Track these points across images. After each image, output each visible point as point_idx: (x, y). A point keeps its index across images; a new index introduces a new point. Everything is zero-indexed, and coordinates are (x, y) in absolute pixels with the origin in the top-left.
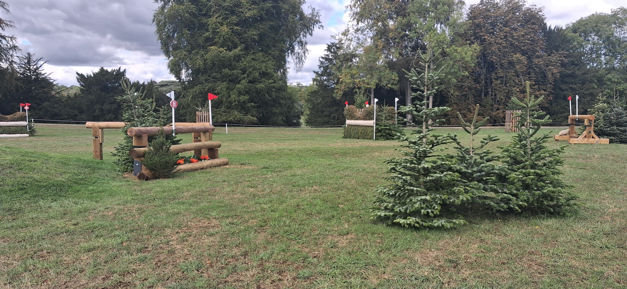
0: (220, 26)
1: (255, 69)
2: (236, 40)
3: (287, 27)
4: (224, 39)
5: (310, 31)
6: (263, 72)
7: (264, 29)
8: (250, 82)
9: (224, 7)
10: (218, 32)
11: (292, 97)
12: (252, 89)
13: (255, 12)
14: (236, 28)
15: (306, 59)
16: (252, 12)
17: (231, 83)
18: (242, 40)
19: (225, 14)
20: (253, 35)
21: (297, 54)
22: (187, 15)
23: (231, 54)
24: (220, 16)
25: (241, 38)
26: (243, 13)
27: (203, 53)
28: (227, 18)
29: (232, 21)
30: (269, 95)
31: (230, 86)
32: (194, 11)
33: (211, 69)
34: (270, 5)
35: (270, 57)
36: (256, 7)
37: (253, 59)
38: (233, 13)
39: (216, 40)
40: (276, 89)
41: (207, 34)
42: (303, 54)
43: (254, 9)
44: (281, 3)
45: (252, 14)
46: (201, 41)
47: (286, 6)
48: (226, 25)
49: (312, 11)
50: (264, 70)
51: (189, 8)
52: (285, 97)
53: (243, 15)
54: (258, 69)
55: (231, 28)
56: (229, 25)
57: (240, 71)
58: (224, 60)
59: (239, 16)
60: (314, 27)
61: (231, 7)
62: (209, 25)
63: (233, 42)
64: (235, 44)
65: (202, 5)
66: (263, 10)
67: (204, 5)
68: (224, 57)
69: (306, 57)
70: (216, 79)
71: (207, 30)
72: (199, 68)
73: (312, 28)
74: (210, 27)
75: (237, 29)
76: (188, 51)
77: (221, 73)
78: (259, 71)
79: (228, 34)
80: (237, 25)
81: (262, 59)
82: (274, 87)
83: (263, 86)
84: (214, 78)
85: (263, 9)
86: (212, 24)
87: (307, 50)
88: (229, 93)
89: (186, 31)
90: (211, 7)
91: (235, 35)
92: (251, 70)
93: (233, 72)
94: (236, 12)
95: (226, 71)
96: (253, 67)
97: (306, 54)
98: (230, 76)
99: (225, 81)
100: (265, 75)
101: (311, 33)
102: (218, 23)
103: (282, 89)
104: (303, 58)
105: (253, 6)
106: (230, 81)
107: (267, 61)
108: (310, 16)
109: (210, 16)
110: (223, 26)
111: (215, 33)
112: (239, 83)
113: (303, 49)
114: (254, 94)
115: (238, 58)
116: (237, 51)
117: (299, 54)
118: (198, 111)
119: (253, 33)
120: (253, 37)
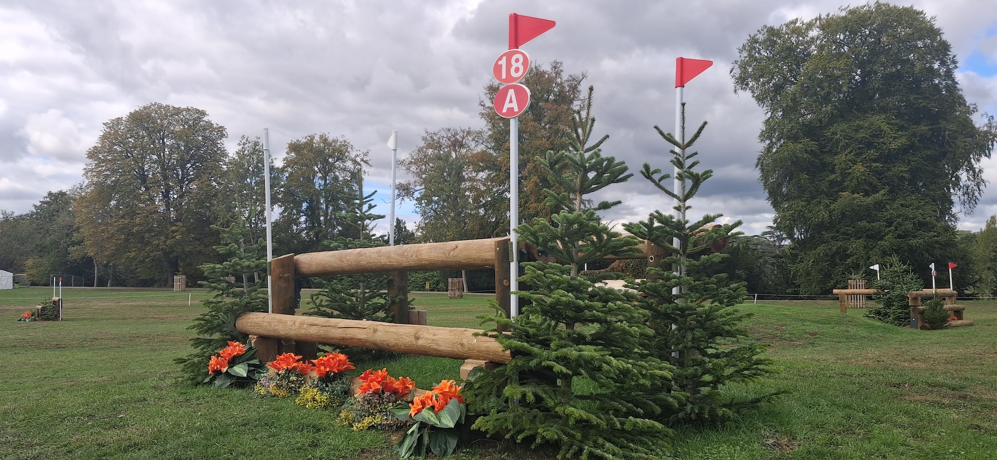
0: (852, 165)
1: (907, 218)
2: (875, 181)
3: (954, 155)
4: (858, 182)
5: (987, 151)
6: (919, 222)
7: (916, 161)
8: (900, 237)
9: (856, 140)
10: (850, 173)
11: (966, 256)
12: (903, 247)
13: (904, 140)
14: (874, 165)
15: (982, 194)
16: (900, 141)
17: (871, 240)
18: (884, 181)
19: (859, 148)
20: (902, 172)
21: (965, 188)
22: (806, 156)
23: (869, 200)
24: (851, 152)
25: (883, 178)
26: (885, 144)
27: (828, 202)
28: (861, 154)
29: (869, 157)
30: (930, 254)
31: (869, 244)
32: (814, 149)
33: (840, 222)
34: (926, 128)
35: (928, 199)
36: (904, 133)
37: (902, 205)
38: (870, 145)
39: (846, 184)
40: (941, 244)
41: (832, 177)
42: (975, 188)
43: (901, 136)
44: (944, 123)
45: (900, 144)
46: (824, 186)
47: (952, 126)
48: (861, 164)
49: (989, 120)
50: (921, 220)
51: (808, 145)
52: (955, 256)
53: (885, 146)
54: (911, 219)
55: (867, 166)
56: (865, 162)
57: (885, 223)
58: (859, 210)
59: (879, 149)
60: (993, 145)
61: (866, 138)
62: (835, 165)
63: (870, 184)
64: (873, 187)
65: (824, 140)
66: (915, 137)
67: (828, 140)
68: (858, 206)
69: (981, 192)
70: (847, 236)
71: (833, 171)
72: (822, 222)
73: (990, 147)
74: (837, 167)
75: (877, 167)
76: (806, 201)
77: (854, 227)
78: (912, 221)
79: (864, 175)
80: (875, 161)
81: (916, 203)
82: (937, 242)
83: (921, 241)
84: (844, 234)
85: (914, 135)
86: (841, 164)
87: (983, 181)
88: (867, 253)
89: (805, 175)
90: (838, 141)
91: (873, 175)
92: (900, 220)
93: (874, 224)
94: (874, 144)
95: (864, 223)
96: (903, 216)
97: (982, 187)
98: (868, 230)
99: (861, 237)
100: (922, 225)
101: (988, 154)
102: (849, 161)
103: (949, 245)
104: (976, 194)
105: (900, 133)
106: (868, 237)
107: (923, 206)
108: (985, 129)
109: (836, 153)
110: (856, 164)
111: (844, 175)
112: (881, 239)
113: (976, 180)
114: (906, 253)
115: (880, 206)
116: (878, 196)
117: (968, 187)
118: (851, 279)
119: (900, 169)
120: (901, 174)
